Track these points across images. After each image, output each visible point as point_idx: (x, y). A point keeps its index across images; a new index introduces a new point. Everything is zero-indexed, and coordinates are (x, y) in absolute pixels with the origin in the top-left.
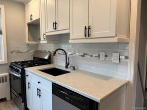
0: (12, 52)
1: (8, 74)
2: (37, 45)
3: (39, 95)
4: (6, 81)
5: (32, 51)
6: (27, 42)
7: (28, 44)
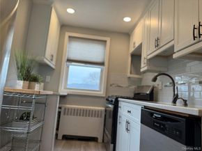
0: (111, 85)
1: (103, 109)
2: (140, 80)
3: (127, 130)
4: (101, 117)
5: (133, 87)
6: (129, 75)
7: (129, 78)
